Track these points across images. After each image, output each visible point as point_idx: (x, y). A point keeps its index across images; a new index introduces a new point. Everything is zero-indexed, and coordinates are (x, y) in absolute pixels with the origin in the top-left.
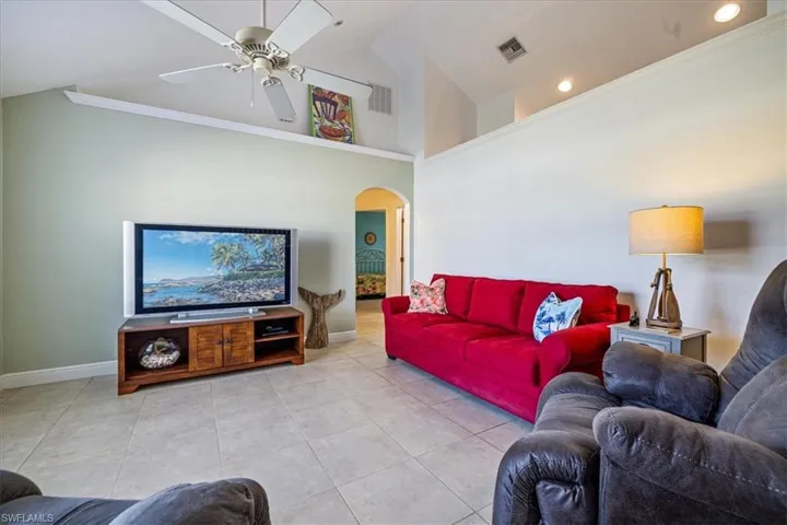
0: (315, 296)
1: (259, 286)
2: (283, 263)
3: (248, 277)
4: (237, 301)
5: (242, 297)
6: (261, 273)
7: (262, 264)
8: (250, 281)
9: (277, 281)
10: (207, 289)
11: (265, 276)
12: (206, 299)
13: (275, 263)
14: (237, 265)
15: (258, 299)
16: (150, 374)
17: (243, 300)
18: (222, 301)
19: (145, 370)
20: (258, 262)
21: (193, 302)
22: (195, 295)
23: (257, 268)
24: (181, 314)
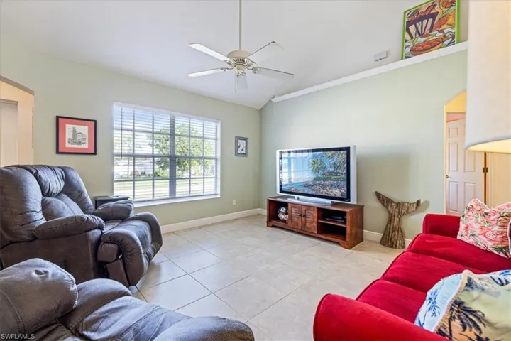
0: (390, 201)
1: (332, 186)
2: (345, 171)
3: (326, 180)
4: (320, 194)
5: (323, 192)
6: (333, 178)
7: (333, 172)
8: (327, 182)
9: (342, 183)
10: (307, 185)
11: (335, 180)
12: (307, 191)
13: (340, 171)
14: (320, 172)
15: (332, 195)
16: (280, 223)
17: (324, 194)
18: (314, 193)
19: (278, 219)
20: (331, 170)
21: (301, 192)
22: (302, 188)
23: (331, 174)
24: (296, 196)
